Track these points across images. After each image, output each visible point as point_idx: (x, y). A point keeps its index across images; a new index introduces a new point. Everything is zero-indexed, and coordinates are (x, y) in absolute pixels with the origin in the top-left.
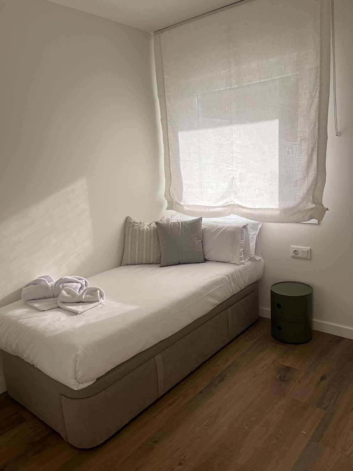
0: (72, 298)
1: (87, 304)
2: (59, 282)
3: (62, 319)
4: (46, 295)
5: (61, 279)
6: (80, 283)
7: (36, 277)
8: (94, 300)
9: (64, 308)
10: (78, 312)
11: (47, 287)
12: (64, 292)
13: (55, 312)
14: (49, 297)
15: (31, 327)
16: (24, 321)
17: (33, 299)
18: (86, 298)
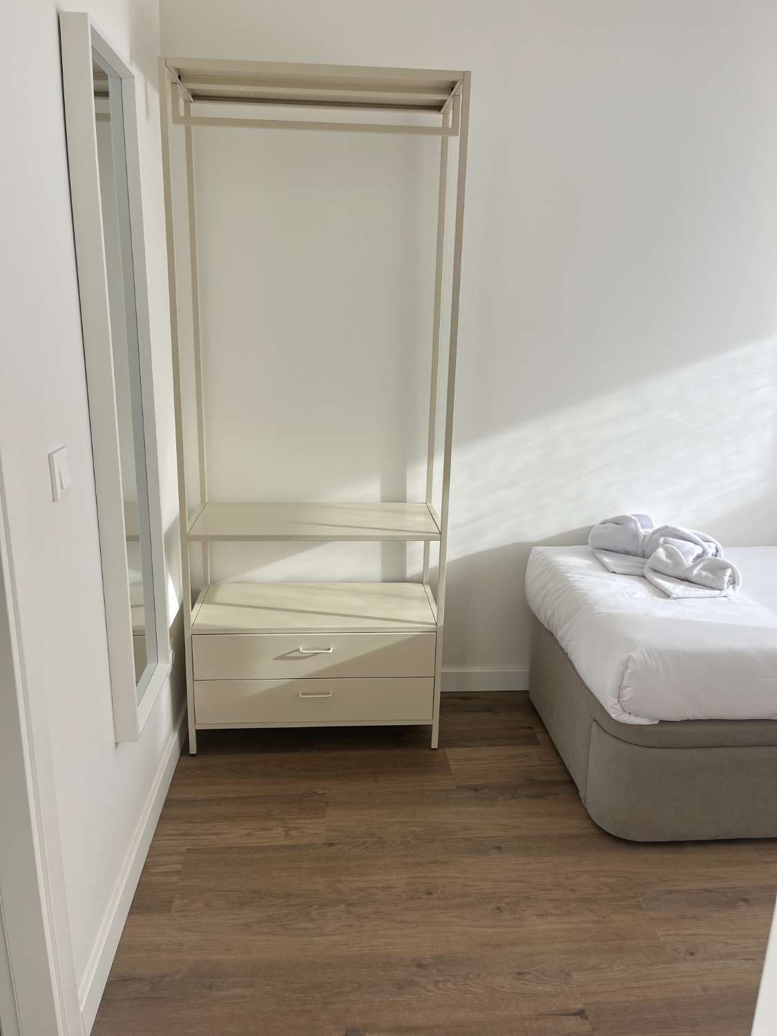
0: (673, 567)
1: (696, 587)
2: (660, 533)
3: (636, 596)
4: (631, 548)
5: (667, 527)
6: (701, 545)
7: (628, 513)
8: (713, 585)
9: (651, 581)
10: (671, 593)
11: (635, 535)
12: (661, 552)
13: (631, 581)
14: (636, 555)
15: (579, 589)
16: (574, 577)
17: (608, 548)
18: (698, 575)
